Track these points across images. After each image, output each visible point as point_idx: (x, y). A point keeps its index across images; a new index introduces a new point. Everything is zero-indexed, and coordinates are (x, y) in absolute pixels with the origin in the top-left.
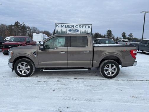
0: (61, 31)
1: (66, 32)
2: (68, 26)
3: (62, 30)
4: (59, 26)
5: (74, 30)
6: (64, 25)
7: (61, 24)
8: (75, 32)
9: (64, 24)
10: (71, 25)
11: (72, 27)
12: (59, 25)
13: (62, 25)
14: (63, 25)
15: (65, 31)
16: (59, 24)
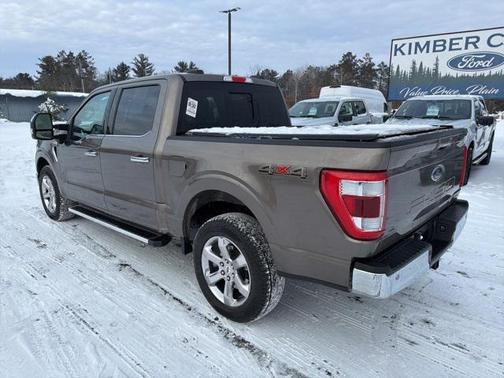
0: (414, 68)
1: (436, 70)
2: (447, 45)
3: (418, 66)
4: (405, 49)
5: (476, 60)
6: (428, 43)
7: (414, 41)
8: (480, 67)
9: (428, 39)
10: (465, 36)
11: (470, 46)
12: (407, 46)
13: (417, 44)
14: (422, 44)
15: (432, 67)
16: (407, 42)
